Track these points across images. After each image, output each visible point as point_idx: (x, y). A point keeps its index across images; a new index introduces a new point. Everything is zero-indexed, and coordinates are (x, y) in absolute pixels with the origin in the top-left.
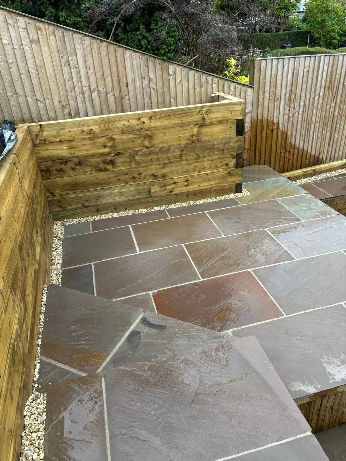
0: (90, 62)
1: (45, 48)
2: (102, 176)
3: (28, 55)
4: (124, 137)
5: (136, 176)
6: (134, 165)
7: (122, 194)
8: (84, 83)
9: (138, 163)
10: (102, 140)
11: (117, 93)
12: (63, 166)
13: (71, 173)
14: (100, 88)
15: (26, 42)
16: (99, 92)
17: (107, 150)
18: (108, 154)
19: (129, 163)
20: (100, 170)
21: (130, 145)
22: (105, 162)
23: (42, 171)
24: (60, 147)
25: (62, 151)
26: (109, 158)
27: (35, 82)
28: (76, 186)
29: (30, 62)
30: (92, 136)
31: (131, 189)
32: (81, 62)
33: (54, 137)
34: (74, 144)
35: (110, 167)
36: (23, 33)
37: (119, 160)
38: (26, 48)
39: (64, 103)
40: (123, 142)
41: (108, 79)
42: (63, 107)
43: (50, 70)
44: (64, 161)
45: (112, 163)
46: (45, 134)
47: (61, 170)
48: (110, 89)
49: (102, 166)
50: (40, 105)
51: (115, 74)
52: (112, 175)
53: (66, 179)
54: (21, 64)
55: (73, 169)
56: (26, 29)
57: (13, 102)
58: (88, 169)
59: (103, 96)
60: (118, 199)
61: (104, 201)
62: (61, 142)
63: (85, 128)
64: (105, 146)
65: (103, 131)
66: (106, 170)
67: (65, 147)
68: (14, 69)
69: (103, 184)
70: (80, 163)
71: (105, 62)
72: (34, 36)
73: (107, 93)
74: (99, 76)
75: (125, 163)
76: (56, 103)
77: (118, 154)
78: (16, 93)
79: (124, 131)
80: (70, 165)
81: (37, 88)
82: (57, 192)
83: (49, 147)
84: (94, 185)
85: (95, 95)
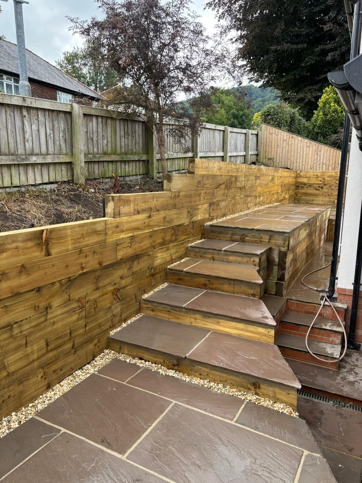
0: (325, 155)
1: (311, 149)
2: (317, 192)
3: (305, 151)
4: (329, 179)
5: (330, 194)
6: (330, 190)
7: (322, 201)
8: (321, 161)
9: (332, 189)
10: (320, 179)
11: (333, 166)
12: (304, 186)
13: (306, 189)
14: (327, 164)
15: (305, 146)
16: (326, 165)
17: (321, 182)
18: (321, 184)
19: (328, 189)
20: (317, 190)
21: (330, 182)
22: (319, 187)
23: (296, 186)
24: (305, 179)
25: (305, 180)
26: (321, 186)
27: (304, 159)
28: (306, 194)
29: (305, 153)
30: (317, 177)
31: (327, 199)
32: (322, 154)
33: (304, 175)
34: (310, 178)
35: (320, 189)
36: (305, 144)
37: (325, 187)
38: (305, 148)
39: (312, 167)
40: (328, 181)
41: (331, 161)
42: (311, 168)
43: (310, 156)
44: (305, 184)
45: (322, 188)
46: (301, 174)
47: (303, 187)
48: (331, 164)
49: (318, 188)
50: (304, 166)
51: (334, 159)
52: (321, 192)
53: (303, 191)
54: (301, 153)
55: (307, 188)
56: (307, 143)
57: (295, 164)
58: (312, 189)
59: (327, 167)
60: (320, 202)
61: (315, 202)
62: (306, 177)
63: (315, 174)
64: (321, 181)
65: (321, 176)
66: (319, 190)
67: (307, 179)
68: (299, 154)
69: (316, 195)
70: (310, 186)
71: (331, 155)
72: (308, 145)
73: (329, 166)
74: (328, 159)
75: (327, 188)
76: (309, 167)
77: (325, 185)
78: (297, 162)
79: (329, 177)
80: (306, 186)
81: (304, 161)
82: (299, 195)
83: (301, 178)
84: (312, 195)
85: (324, 166)
